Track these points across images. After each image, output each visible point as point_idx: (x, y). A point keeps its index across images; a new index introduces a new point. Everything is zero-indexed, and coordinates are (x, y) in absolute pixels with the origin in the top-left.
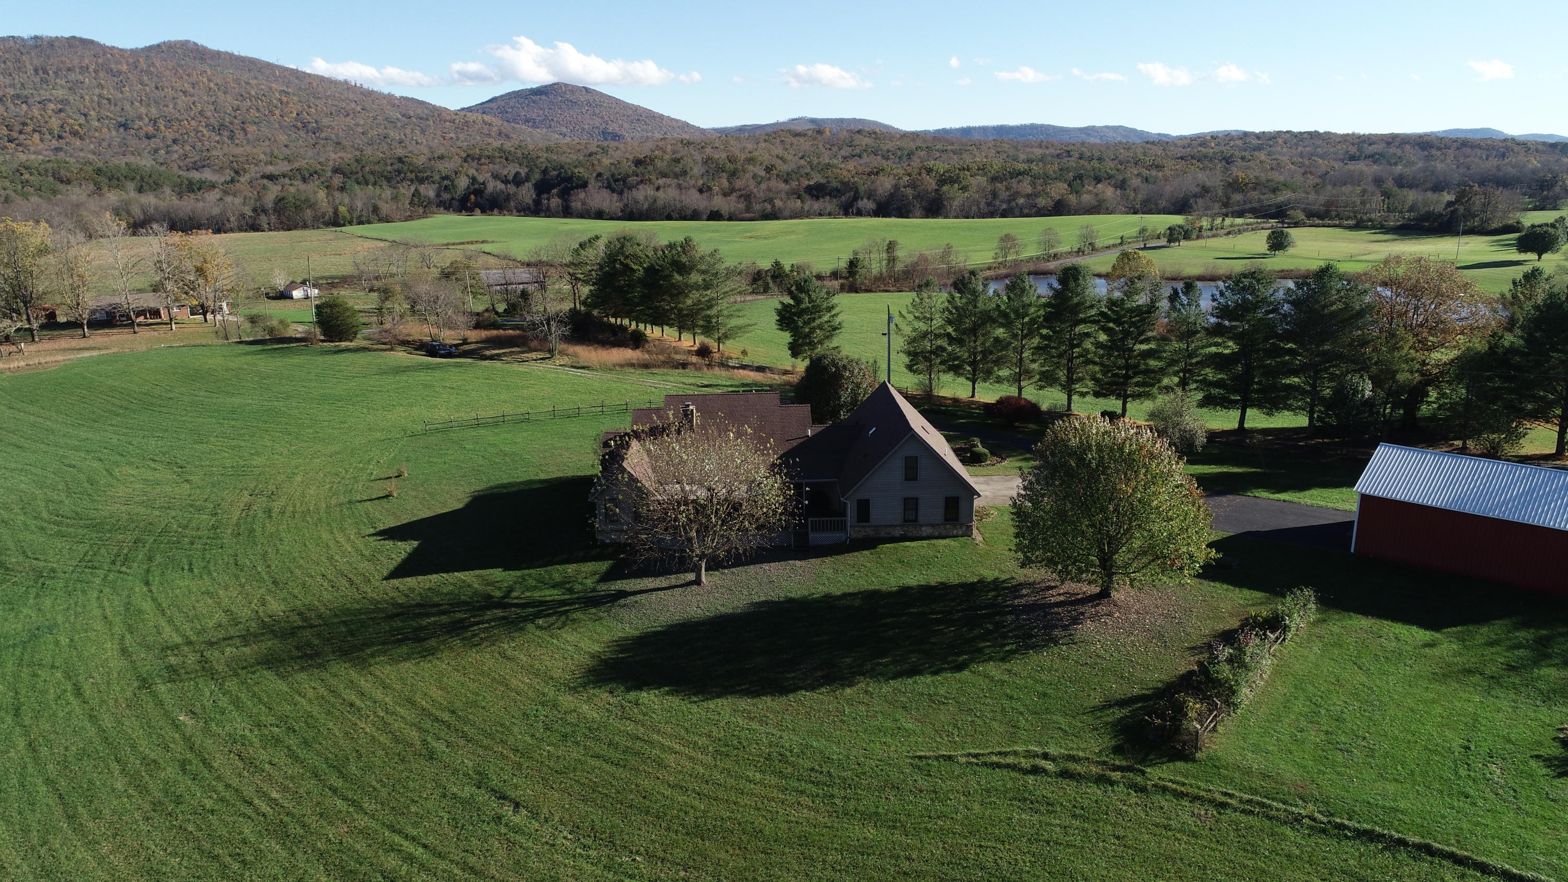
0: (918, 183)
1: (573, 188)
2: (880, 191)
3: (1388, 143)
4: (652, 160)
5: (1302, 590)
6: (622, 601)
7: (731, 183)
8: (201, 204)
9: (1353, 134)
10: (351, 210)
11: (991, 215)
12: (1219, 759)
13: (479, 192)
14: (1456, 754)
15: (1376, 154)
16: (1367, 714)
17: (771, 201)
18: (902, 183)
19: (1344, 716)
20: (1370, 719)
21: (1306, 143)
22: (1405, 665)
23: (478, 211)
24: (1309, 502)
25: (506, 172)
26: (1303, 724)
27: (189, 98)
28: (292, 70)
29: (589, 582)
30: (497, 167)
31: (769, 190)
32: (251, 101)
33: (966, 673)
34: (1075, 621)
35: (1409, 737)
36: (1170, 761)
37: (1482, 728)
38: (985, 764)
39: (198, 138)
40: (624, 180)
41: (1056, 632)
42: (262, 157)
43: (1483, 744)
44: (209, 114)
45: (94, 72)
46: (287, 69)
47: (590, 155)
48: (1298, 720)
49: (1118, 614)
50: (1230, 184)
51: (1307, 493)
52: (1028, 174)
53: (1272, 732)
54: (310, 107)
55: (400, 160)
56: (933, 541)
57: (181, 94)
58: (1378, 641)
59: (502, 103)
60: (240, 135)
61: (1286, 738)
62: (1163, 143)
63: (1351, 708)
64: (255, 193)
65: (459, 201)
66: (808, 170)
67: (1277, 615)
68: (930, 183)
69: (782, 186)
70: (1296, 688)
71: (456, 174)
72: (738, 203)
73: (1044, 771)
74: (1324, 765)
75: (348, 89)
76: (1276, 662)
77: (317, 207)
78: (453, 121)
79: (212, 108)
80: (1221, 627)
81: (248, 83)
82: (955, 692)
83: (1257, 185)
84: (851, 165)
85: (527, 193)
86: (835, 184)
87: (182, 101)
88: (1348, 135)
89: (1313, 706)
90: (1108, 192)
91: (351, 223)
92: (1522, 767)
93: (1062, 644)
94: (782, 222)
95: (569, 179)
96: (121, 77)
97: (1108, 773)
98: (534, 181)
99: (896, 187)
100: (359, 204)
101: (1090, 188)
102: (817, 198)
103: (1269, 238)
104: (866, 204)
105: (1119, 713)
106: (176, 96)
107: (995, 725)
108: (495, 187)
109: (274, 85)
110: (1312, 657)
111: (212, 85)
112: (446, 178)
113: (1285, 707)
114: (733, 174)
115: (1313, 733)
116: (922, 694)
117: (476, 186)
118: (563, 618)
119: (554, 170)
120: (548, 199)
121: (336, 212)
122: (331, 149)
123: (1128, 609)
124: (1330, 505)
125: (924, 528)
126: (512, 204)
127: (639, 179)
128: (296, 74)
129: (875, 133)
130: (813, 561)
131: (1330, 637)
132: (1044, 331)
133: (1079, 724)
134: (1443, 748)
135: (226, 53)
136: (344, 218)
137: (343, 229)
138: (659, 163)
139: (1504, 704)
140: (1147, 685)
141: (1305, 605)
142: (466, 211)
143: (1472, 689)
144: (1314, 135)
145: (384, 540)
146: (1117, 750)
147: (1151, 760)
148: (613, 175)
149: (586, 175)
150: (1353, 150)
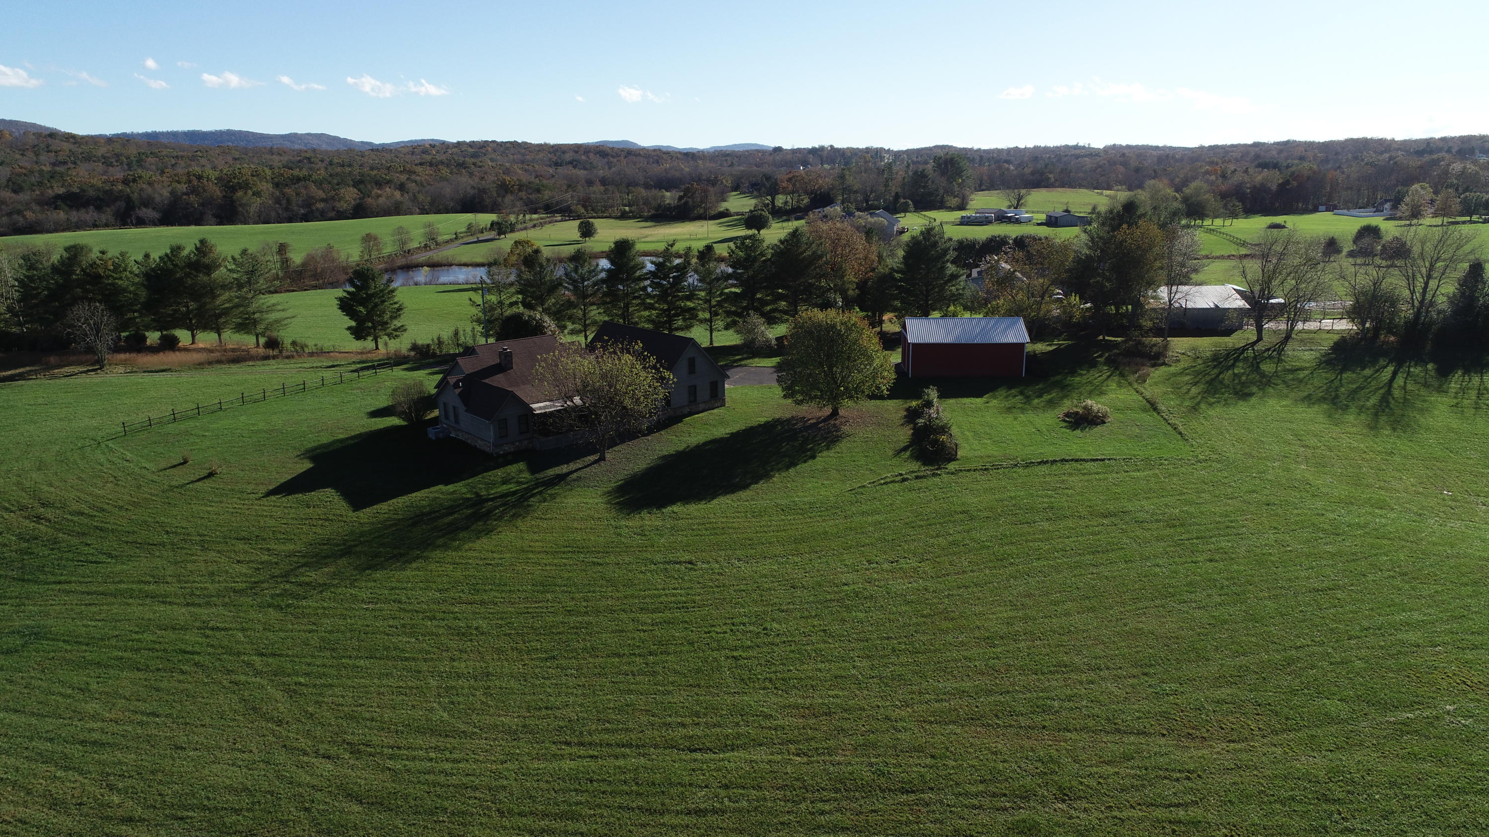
0: (200, 190)
2: (157, 199)
3: (577, 152)
5: (931, 389)
6: (569, 479)
11: (290, 220)
12: (966, 457)
17: (19, 213)
18: (179, 190)
21: (513, 151)
34: (836, 427)
36: (949, 462)
41: (836, 434)
50: (500, 186)
61: (979, 444)
67: (927, 401)
68: (214, 190)
70: (960, 428)
73: (908, 479)
74: (1003, 448)
80: (901, 415)
83: (521, 186)
86: (93, 193)
90: (397, 195)
102: (79, 208)
103: (580, 227)
104: (146, 213)
105: (907, 453)
113: (964, 435)
125: (700, 405)
133: (897, 461)
140: (903, 441)
146: (925, 465)
147: (942, 464)
150: (554, 157)
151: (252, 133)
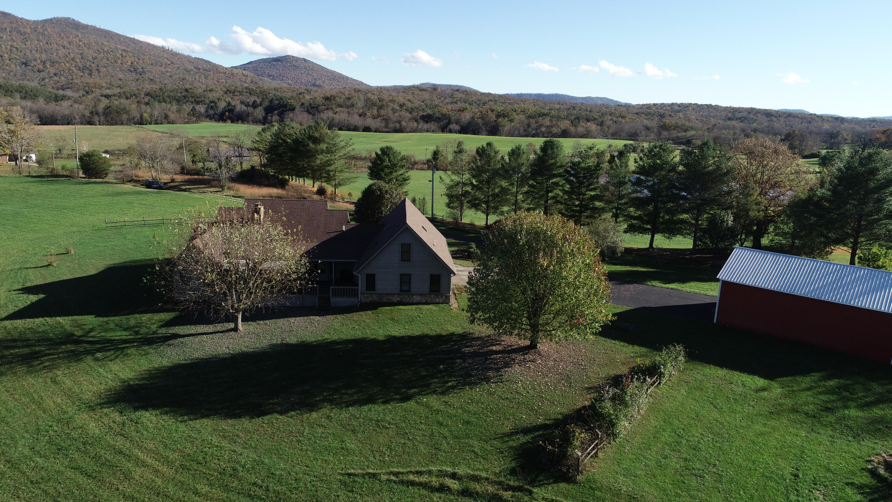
0: (485, 116)
1: (286, 111)
2: (463, 120)
3: (749, 113)
4: (334, 98)
5: (675, 347)
6: (172, 342)
7: (378, 112)
8: (58, 108)
9: (730, 107)
10: (151, 116)
11: (527, 136)
12: (595, 482)
13: (231, 111)
14: (788, 481)
15: (742, 117)
16: (718, 445)
17: (399, 122)
18: (476, 116)
19: (700, 445)
20: (720, 448)
21: (705, 110)
22: (749, 405)
23: (229, 121)
24: (688, 290)
25: (248, 101)
26: (667, 451)
27: (66, 50)
28: (131, 38)
29: (154, 327)
30: (244, 97)
31: (400, 116)
32: (104, 54)
33: (412, 403)
34: (507, 365)
35: (750, 465)
36: (555, 482)
37: (808, 459)
38: (402, 482)
39: (70, 73)
40: (317, 108)
41: (490, 374)
42: (104, 84)
43: (809, 472)
44: (78, 60)
45: (10, 32)
46: (128, 38)
47: (300, 94)
48: (664, 448)
49: (540, 361)
50: (661, 126)
51: (688, 284)
52: (548, 115)
53: (642, 458)
54: (139, 59)
55: (186, 90)
56: (420, 306)
57: (62, 47)
58: (730, 386)
59: (255, 65)
60: (95, 73)
61: (652, 464)
62: (628, 106)
63: (706, 439)
64: (93, 103)
65: (219, 115)
66: (424, 107)
67: (656, 365)
68: (492, 117)
69: (408, 115)
70: (665, 422)
71: (219, 100)
72: (381, 123)
73: (449, 489)
74: (680, 489)
75: (164, 51)
76: (651, 400)
77: (130, 113)
78: (225, 73)
79: (80, 57)
80: (613, 372)
81: (103, 44)
82: (398, 418)
83: (676, 127)
84: (449, 107)
85: (259, 113)
86: (438, 115)
87: (62, 52)
88: (727, 107)
89: (676, 437)
90: (593, 127)
91: (150, 124)
92: (840, 494)
93: (493, 383)
94: (404, 134)
95: (285, 106)
96: (26, 36)
97: (501, 492)
98: (264, 106)
99: (473, 118)
100: (156, 113)
101: (583, 124)
102: (427, 122)
104: (454, 126)
105: (523, 439)
106: (58, 48)
107: (421, 447)
108: (241, 108)
109: (119, 46)
110: (679, 397)
111: (81, 43)
112: (213, 102)
113: (654, 437)
114: (381, 107)
115: (675, 460)
116: (371, 420)
117: (230, 107)
118: (119, 352)
119: (277, 100)
120: (272, 117)
121: (141, 116)
122: (147, 82)
123: (549, 356)
124: (702, 292)
125: (414, 297)
126: (250, 118)
127: (326, 108)
128: (133, 40)
129: (466, 91)
130: (328, 317)
131: (694, 382)
132: (531, 182)
133: (489, 448)
134: (777, 475)
135: (92, 26)
136: (146, 120)
137: (143, 126)
138: (338, 99)
139: (824, 439)
140: (550, 415)
141: (676, 358)
142: (222, 121)
143: (799, 426)
144: (709, 106)
145: (22, 293)
146: (513, 472)
147: (539, 481)
148: (310, 105)
149: (295, 104)
150: (730, 115)
151: (568, 96)
